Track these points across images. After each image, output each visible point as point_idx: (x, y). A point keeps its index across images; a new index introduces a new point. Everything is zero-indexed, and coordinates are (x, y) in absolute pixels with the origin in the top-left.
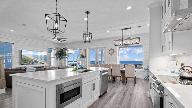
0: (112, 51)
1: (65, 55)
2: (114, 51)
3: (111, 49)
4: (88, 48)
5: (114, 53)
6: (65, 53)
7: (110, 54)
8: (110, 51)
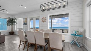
0: (44, 19)
1: (15, 23)
2: (46, 19)
3: (44, 18)
4: (28, 18)
5: (46, 20)
6: (15, 21)
7: (43, 21)
8: (43, 19)
